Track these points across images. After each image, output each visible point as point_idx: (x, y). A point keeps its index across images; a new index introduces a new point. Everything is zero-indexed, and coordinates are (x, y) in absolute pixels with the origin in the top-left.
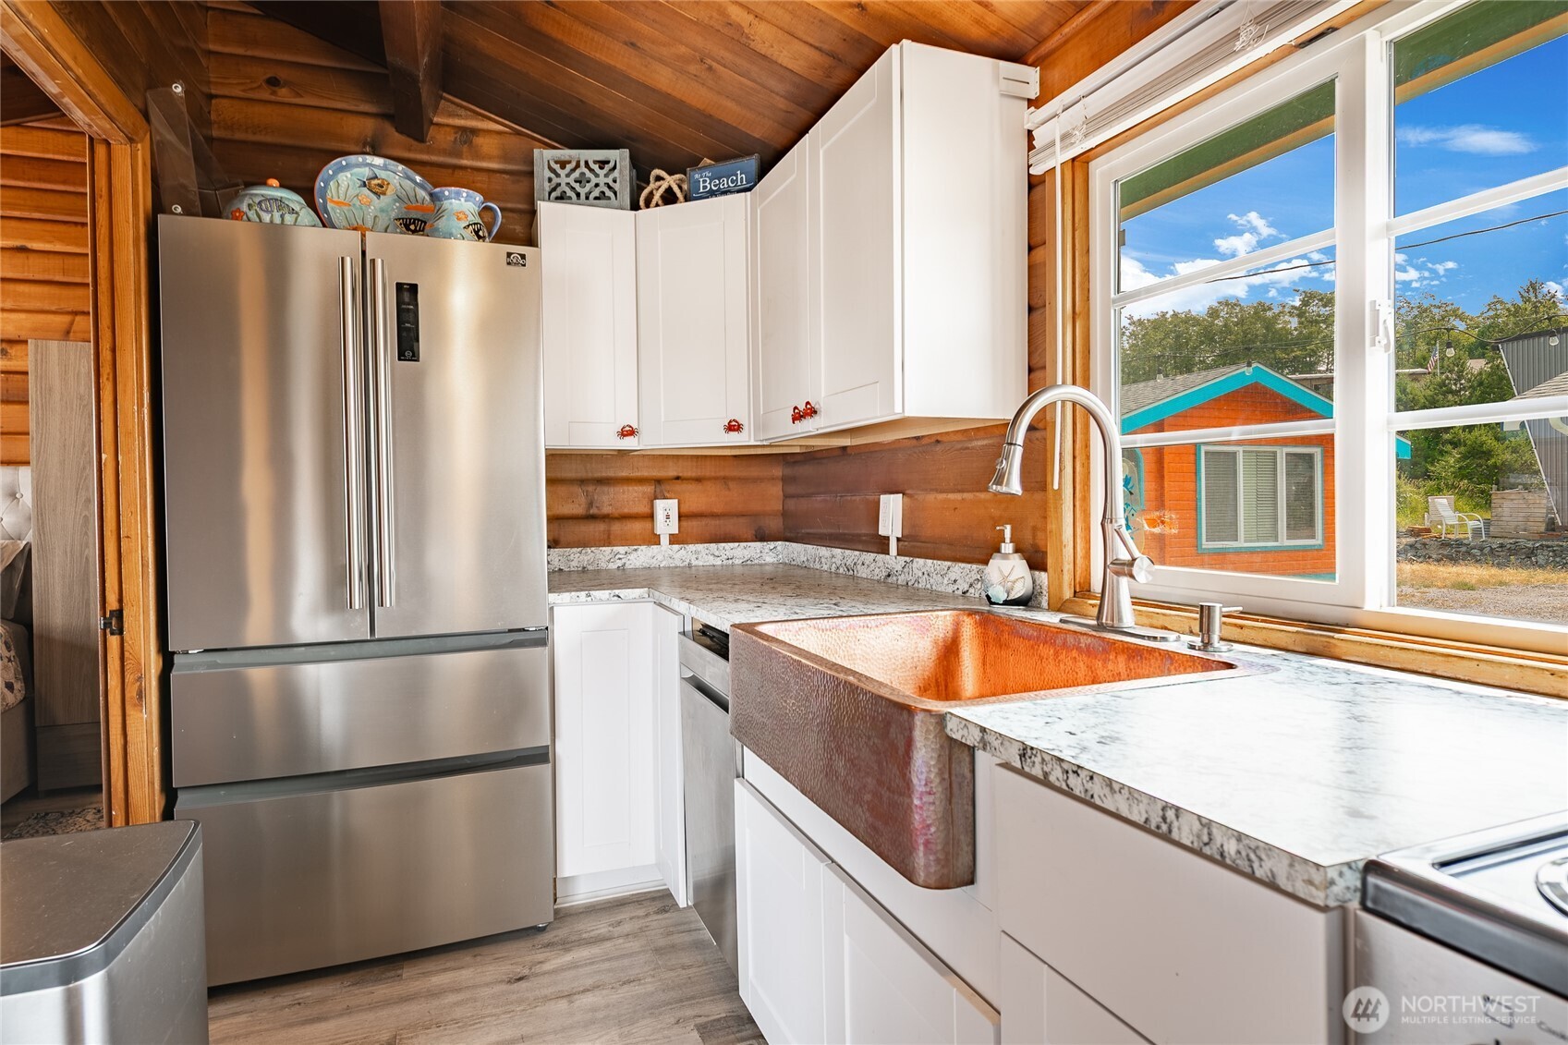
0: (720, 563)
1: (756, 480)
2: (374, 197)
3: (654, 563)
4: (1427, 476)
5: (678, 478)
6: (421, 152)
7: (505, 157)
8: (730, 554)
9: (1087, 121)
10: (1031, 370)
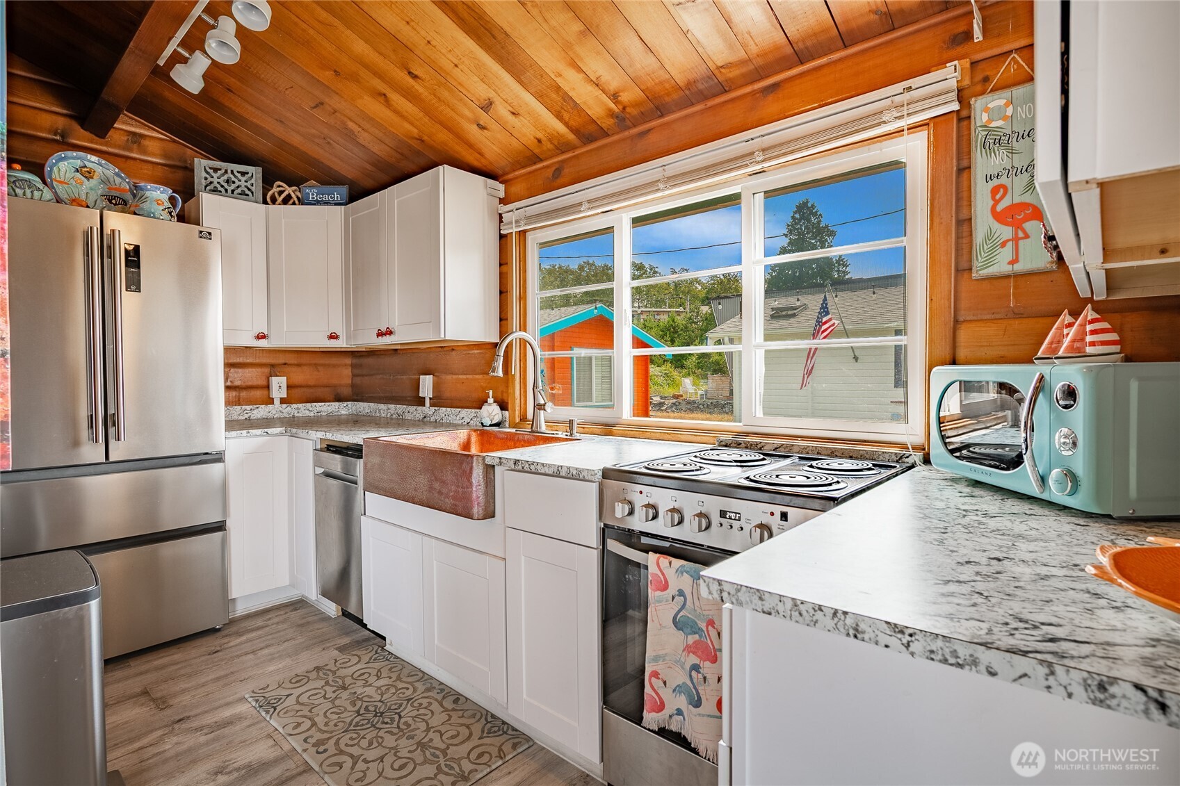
0: (313, 415)
1: (334, 366)
2: (85, 180)
3: (270, 415)
4: (682, 367)
5: (285, 364)
6: (101, 144)
7: (165, 156)
8: (319, 409)
9: (526, 218)
10: (501, 320)
